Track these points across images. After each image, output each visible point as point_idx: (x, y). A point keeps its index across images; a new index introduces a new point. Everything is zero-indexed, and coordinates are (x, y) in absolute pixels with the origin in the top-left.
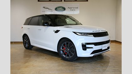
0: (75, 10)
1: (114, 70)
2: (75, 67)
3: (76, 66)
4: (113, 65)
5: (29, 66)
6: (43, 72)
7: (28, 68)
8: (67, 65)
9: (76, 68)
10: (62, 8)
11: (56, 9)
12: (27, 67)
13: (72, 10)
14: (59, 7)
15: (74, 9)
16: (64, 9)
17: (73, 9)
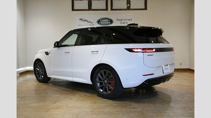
0: (127, 23)
1: (190, 113)
2: (130, 108)
3: (132, 107)
4: (189, 106)
5: (61, 106)
6: (83, 115)
7: (60, 110)
8: (119, 106)
9: (132, 110)
10: (109, 19)
11: (99, 22)
12: (58, 108)
13: (123, 23)
16: (111, 22)
17: (124, 21)
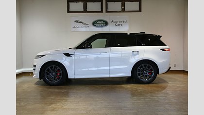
0: (122, 25)
10: (103, 21)
11: (94, 24)
13: (118, 25)
14: (99, 21)
15: (121, 23)
16: (106, 24)
17: (118, 23)
